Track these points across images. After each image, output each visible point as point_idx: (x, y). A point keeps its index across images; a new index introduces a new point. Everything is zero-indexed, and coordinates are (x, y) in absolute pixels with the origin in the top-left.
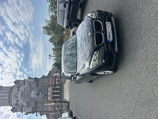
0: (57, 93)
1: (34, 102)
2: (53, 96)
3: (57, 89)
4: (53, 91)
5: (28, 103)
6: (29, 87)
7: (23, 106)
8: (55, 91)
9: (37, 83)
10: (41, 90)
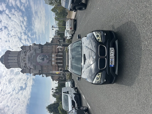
0: (60, 59)
1: (40, 66)
2: (57, 61)
3: (60, 56)
4: (56, 57)
5: (35, 67)
6: (35, 52)
7: (31, 69)
8: (58, 57)
9: (42, 50)
10: (45, 55)
